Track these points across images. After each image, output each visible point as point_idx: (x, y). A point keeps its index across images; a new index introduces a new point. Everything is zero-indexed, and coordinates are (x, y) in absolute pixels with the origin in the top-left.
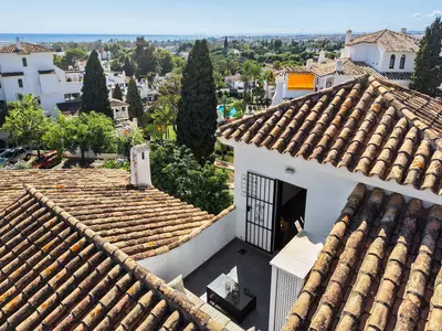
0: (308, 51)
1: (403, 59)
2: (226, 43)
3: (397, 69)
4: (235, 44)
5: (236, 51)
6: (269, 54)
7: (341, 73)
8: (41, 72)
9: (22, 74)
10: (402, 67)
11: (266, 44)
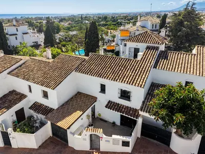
0: (119, 21)
1: (156, 25)
2: (82, 18)
3: (154, 29)
4: (86, 18)
5: (87, 22)
6: (102, 23)
7: (138, 30)
8: (24, 34)
9: (16, 34)
10: (156, 28)
11: (100, 18)
